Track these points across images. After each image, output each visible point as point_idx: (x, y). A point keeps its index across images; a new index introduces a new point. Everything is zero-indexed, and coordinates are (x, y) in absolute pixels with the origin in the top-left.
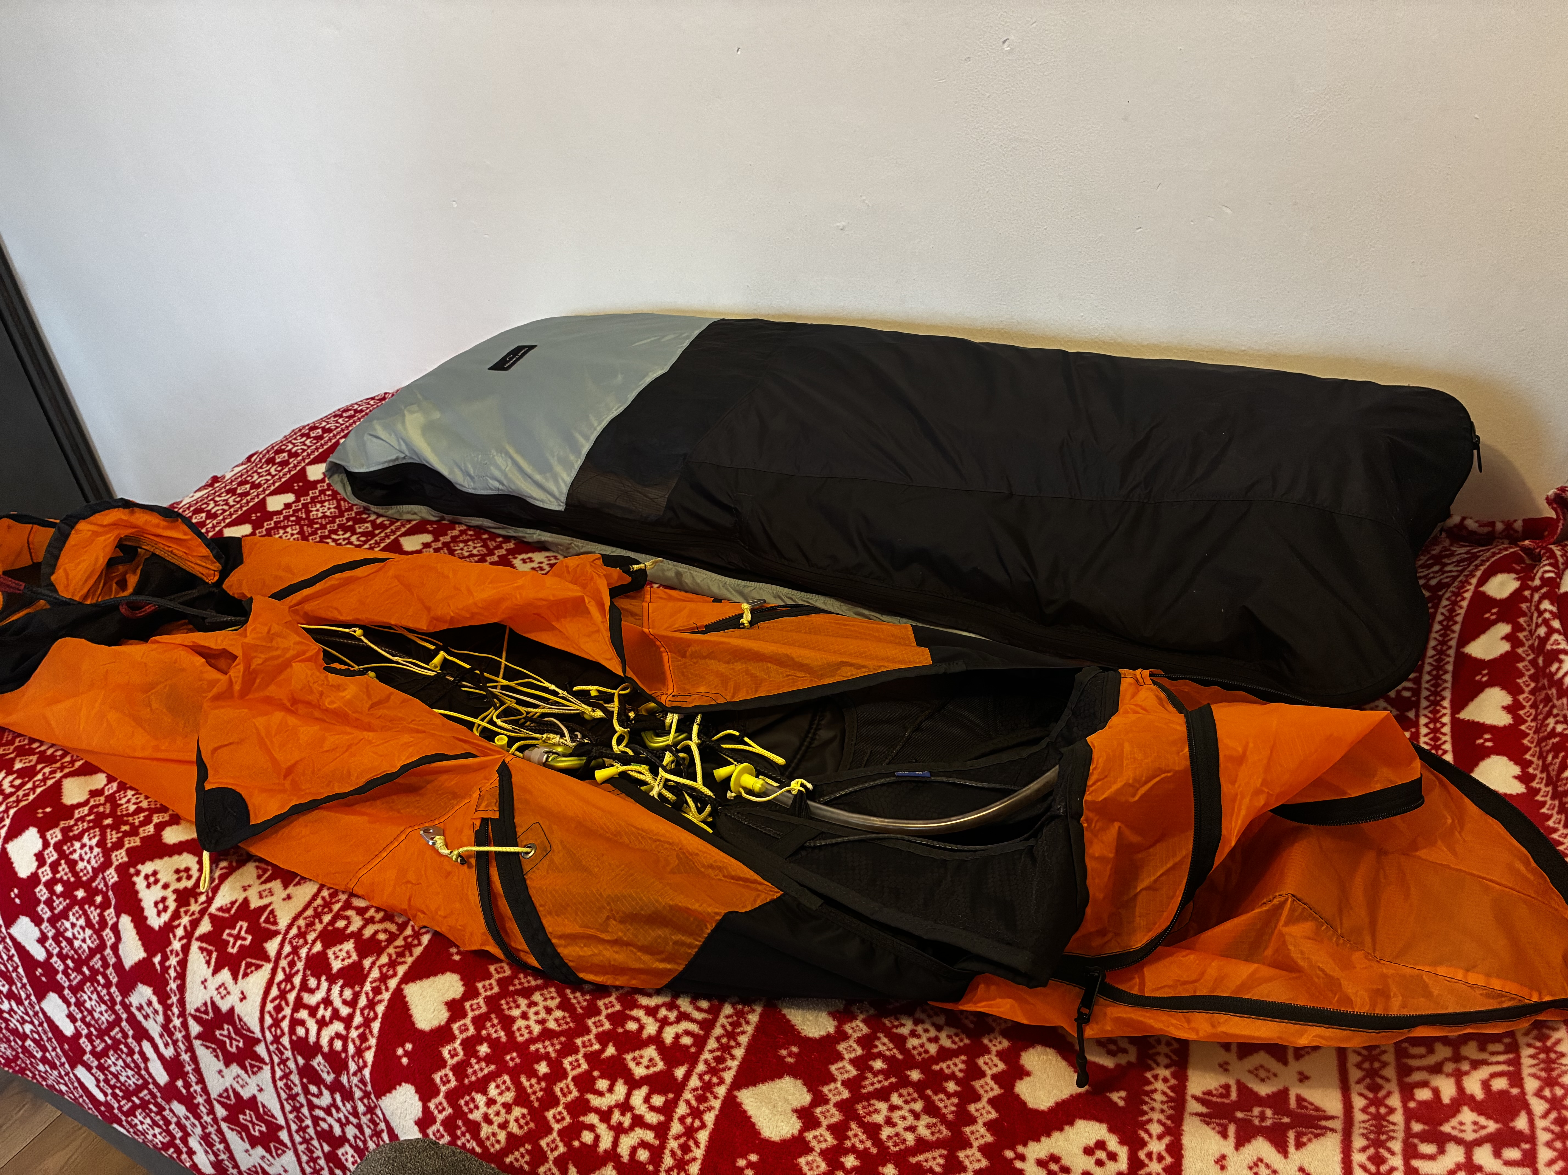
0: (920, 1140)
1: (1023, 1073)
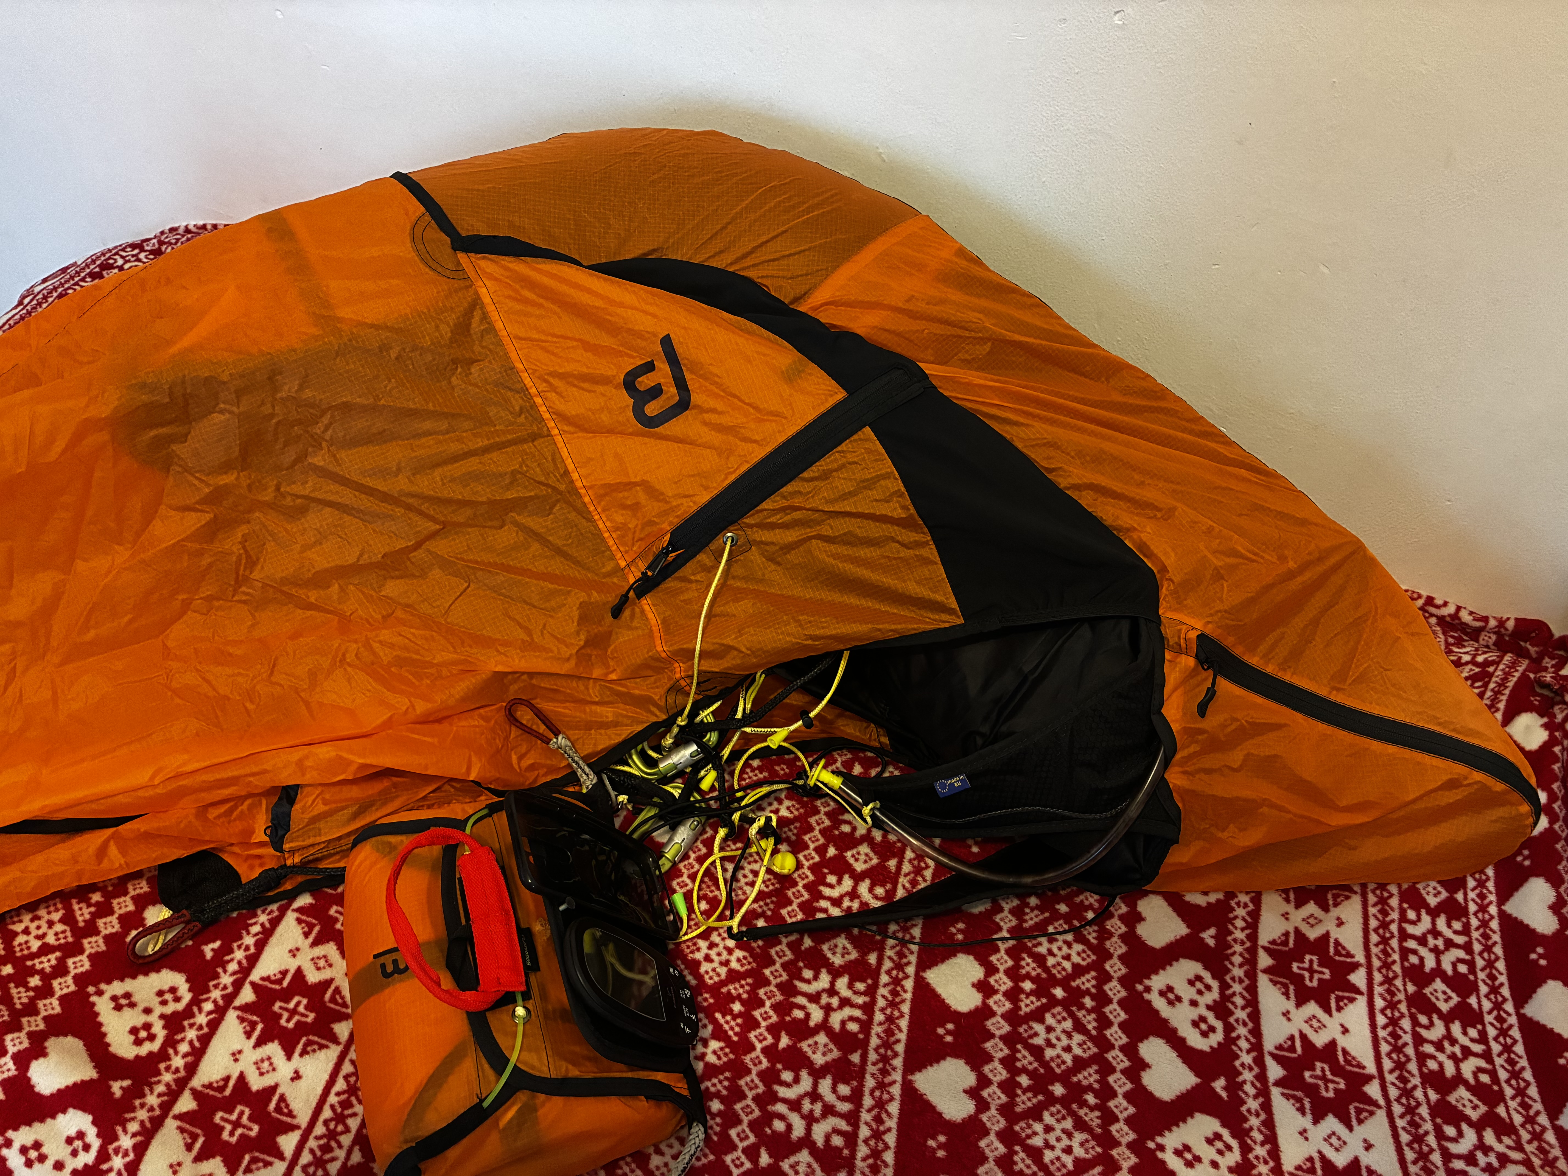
0: (1075, 966)
1: (1140, 918)
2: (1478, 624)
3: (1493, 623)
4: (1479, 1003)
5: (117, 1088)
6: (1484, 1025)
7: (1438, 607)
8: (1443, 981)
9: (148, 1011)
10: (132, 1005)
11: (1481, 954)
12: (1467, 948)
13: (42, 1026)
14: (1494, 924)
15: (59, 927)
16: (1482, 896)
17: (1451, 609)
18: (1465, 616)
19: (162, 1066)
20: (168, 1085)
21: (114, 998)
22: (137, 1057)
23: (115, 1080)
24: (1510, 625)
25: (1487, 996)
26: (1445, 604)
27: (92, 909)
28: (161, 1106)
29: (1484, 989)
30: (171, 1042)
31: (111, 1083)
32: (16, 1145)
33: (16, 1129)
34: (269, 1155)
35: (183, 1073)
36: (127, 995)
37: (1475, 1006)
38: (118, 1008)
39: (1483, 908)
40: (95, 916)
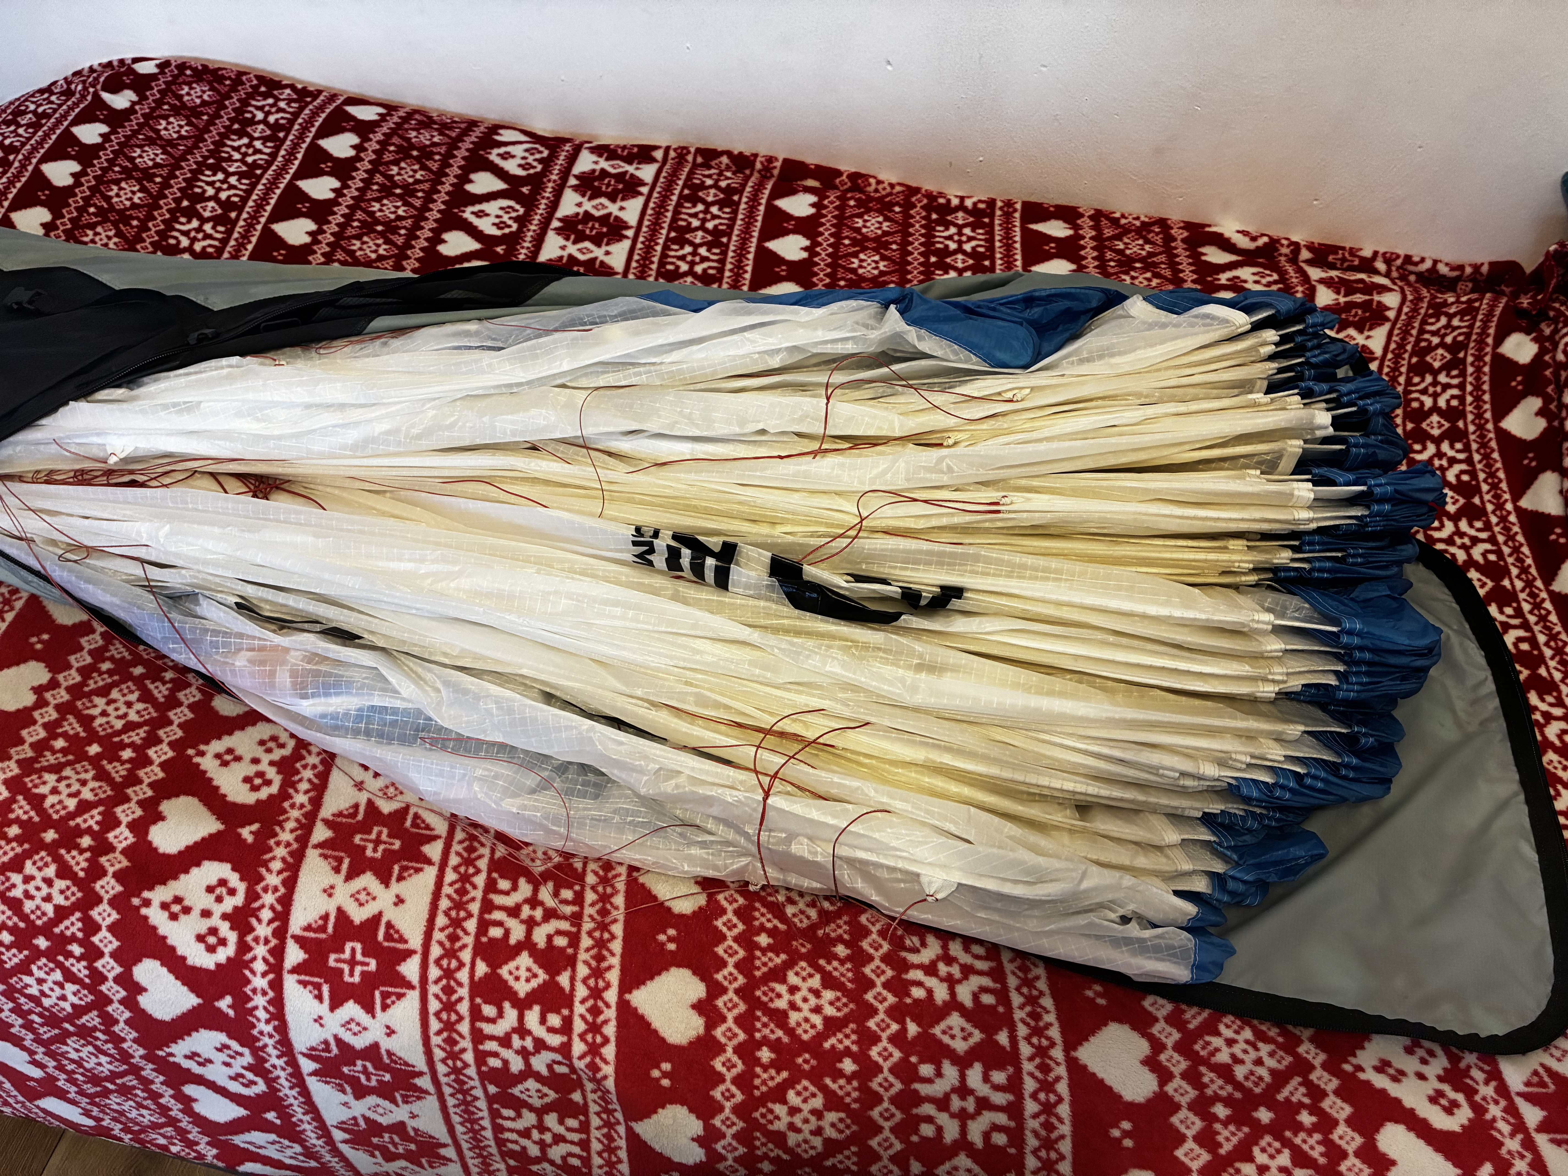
2: (1455, 274)
3: (1468, 270)
4: (1512, 583)
5: (247, 833)
6: (1519, 603)
7: (1416, 264)
8: (1477, 570)
9: (255, 761)
10: (238, 759)
11: (1506, 543)
12: (1492, 540)
13: (150, 793)
14: (1513, 518)
15: (140, 706)
16: (1497, 497)
17: (1428, 264)
18: (1443, 269)
19: (286, 805)
20: (297, 820)
21: (218, 756)
22: (258, 801)
23: (243, 826)
24: (1485, 269)
25: (1518, 577)
26: (1423, 260)
27: (169, 685)
28: (297, 839)
29: (1515, 571)
30: (289, 784)
31: (240, 830)
32: (156, 903)
33: (151, 888)
34: (417, 862)
35: (309, 807)
36: (230, 751)
37: (1509, 587)
38: (225, 764)
39: (1499, 506)
40: (173, 691)
